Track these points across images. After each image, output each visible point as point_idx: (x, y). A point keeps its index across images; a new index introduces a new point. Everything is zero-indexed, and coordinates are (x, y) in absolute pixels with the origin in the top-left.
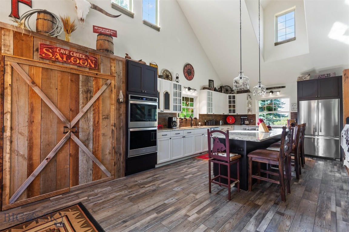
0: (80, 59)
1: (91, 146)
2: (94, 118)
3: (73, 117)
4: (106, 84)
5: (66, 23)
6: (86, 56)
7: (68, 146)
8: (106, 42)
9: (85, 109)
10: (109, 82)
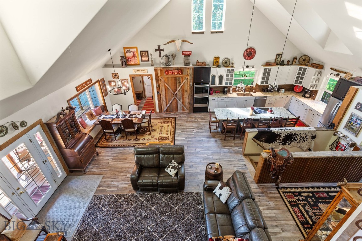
0: (176, 72)
1: (181, 101)
2: (182, 92)
3: (176, 91)
4: (186, 79)
5: (172, 55)
6: (178, 71)
7: (174, 100)
8: (186, 60)
9: (179, 89)
10: (187, 78)
